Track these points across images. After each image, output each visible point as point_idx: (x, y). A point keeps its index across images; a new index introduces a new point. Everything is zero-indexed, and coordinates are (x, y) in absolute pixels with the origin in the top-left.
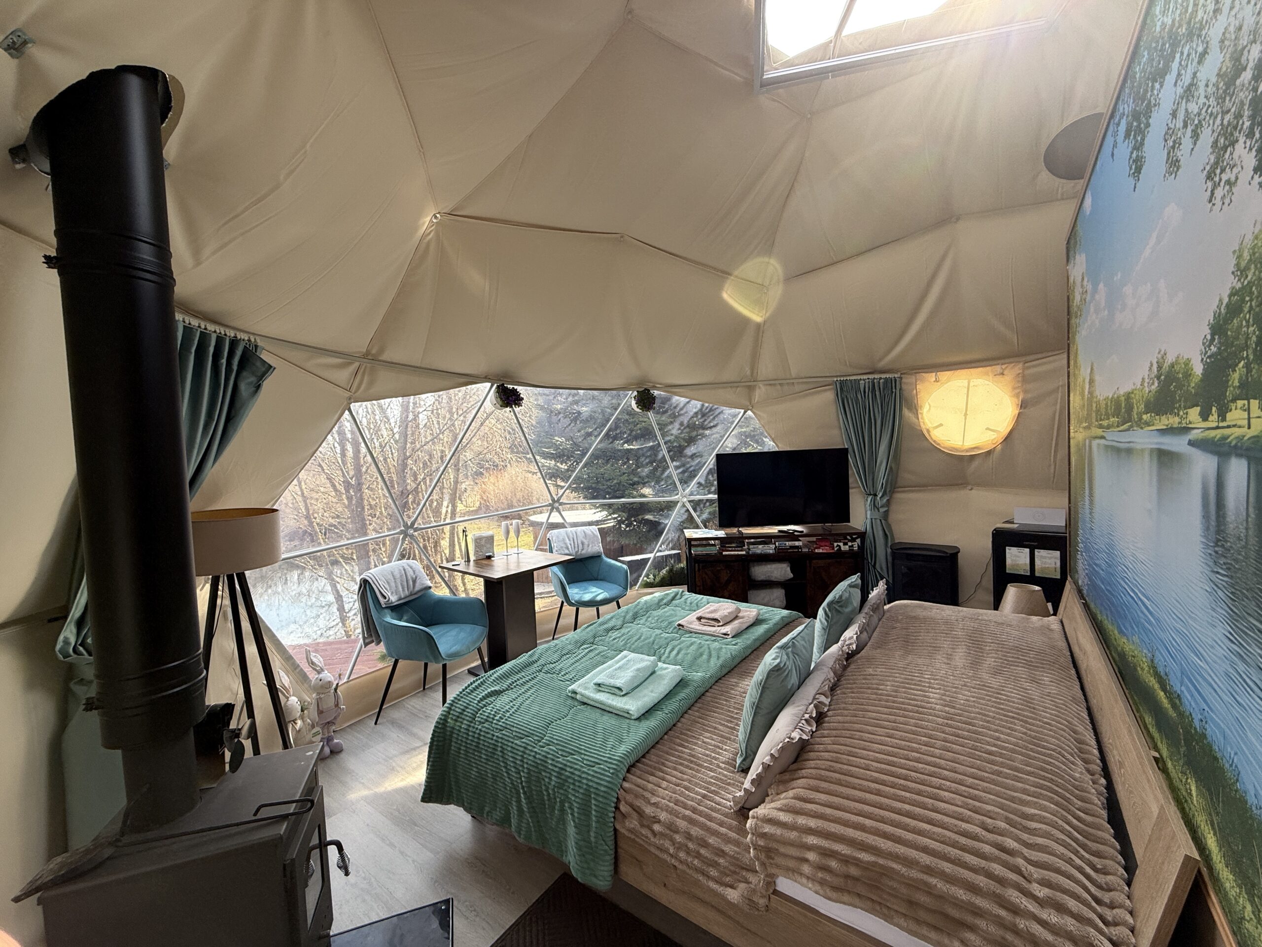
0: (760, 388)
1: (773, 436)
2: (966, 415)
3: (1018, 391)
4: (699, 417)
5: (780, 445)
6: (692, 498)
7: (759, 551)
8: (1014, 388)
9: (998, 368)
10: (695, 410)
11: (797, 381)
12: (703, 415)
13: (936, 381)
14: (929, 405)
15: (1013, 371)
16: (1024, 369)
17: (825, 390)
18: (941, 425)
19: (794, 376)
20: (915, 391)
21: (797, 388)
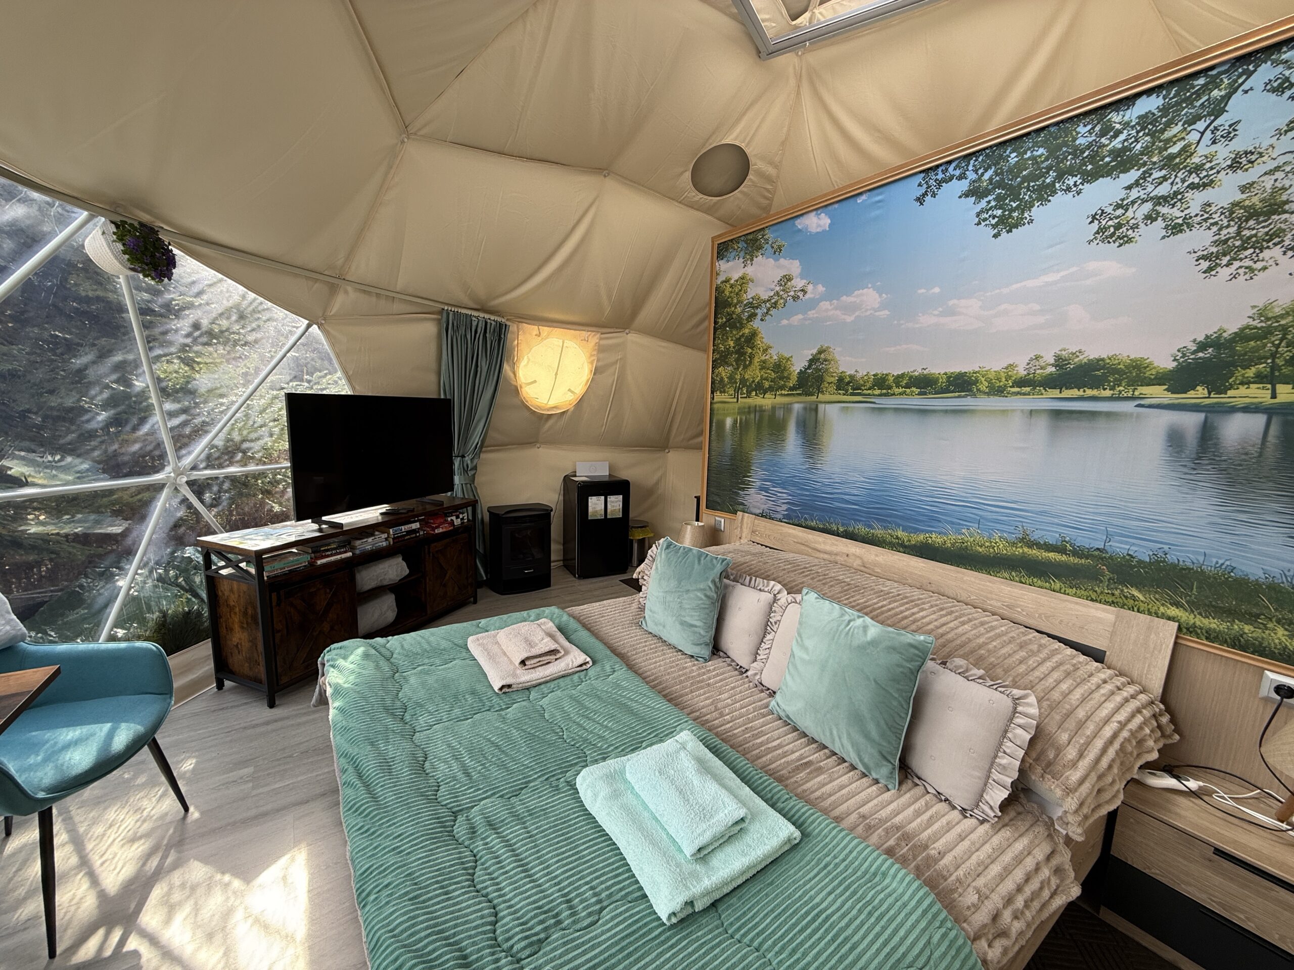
0: (346, 292)
1: (351, 373)
2: (556, 374)
3: (593, 358)
4: (234, 318)
5: (357, 387)
6: (196, 475)
7: (369, 547)
8: (592, 355)
9: (584, 334)
10: (227, 304)
11: (399, 296)
12: (242, 317)
13: (539, 335)
14: (529, 360)
15: (594, 339)
16: (601, 339)
17: (426, 319)
18: (535, 382)
19: (398, 290)
20: (516, 342)
21: (397, 307)
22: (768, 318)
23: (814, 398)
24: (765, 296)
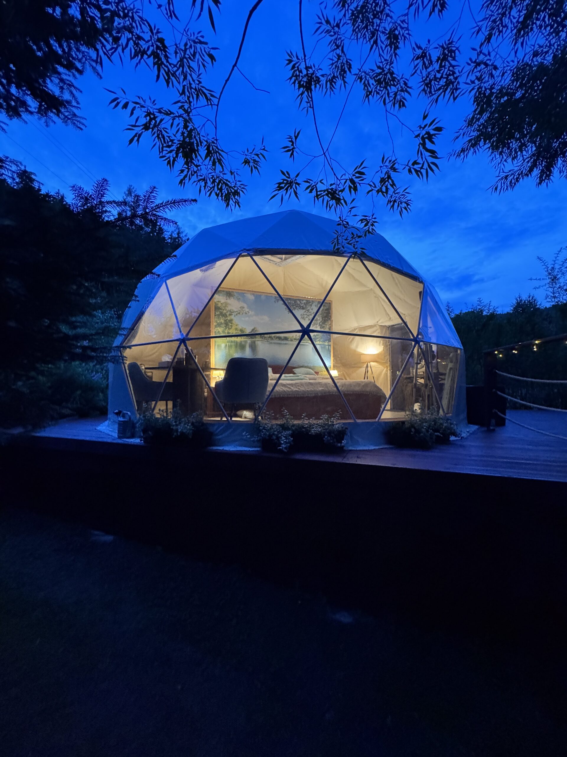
22: (236, 316)
23: (254, 339)
24: (236, 310)
